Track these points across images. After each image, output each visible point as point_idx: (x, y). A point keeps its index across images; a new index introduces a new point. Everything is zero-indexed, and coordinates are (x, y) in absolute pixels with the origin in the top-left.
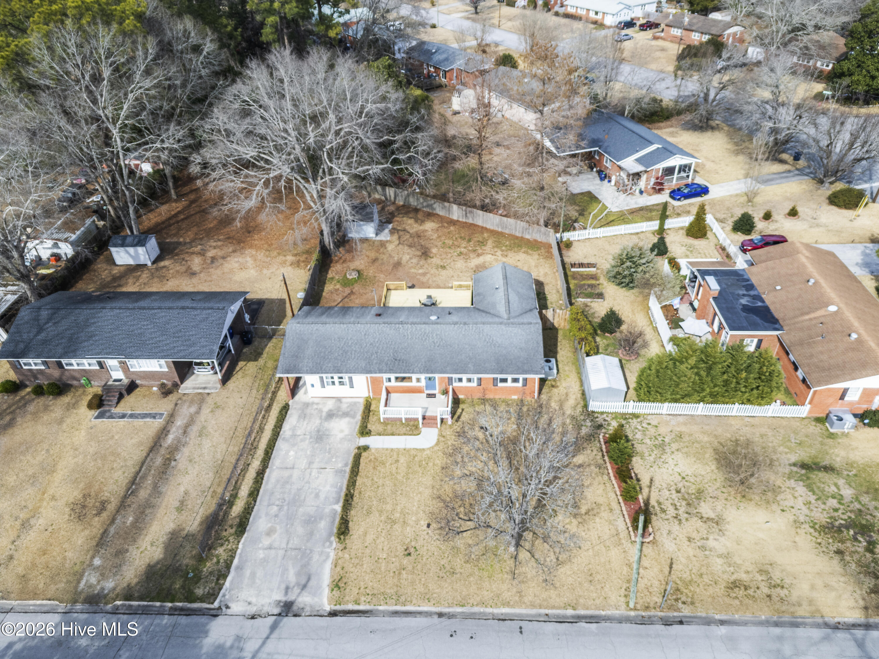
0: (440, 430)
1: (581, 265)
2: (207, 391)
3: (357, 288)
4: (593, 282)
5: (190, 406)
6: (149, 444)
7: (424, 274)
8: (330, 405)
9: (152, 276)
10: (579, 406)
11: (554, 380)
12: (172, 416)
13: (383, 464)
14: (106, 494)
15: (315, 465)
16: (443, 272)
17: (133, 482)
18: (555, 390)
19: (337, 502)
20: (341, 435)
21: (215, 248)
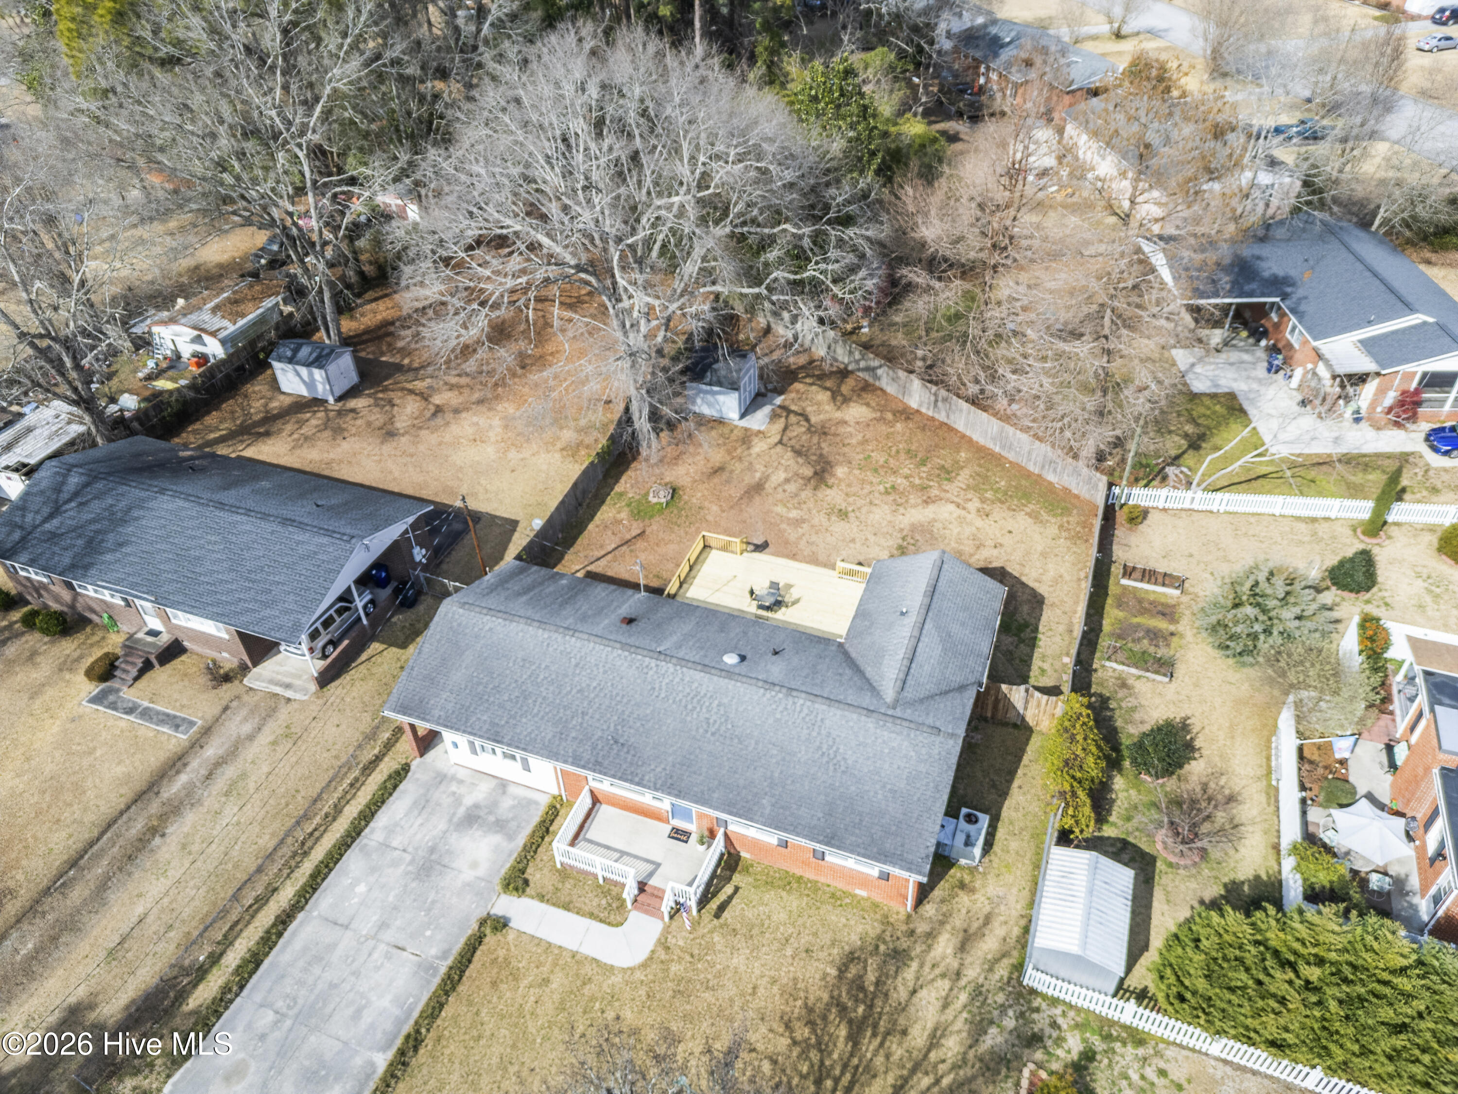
0: (666, 930)
1: (1149, 575)
2: (289, 694)
3: (655, 526)
4: (1162, 624)
5: (245, 719)
6: (138, 785)
7: (798, 523)
8: (480, 793)
9: (325, 426)
10: (1006, 962)
11: (972, 870)
12: (207, 731)
13: (516, 979)
14: (20, 877)
15: (389, 936)
16: (839, 527)
17: (74, 863)
18: (964, 899)
19: (384, 1049)
20: (468, 875)
21: (452, 387)
